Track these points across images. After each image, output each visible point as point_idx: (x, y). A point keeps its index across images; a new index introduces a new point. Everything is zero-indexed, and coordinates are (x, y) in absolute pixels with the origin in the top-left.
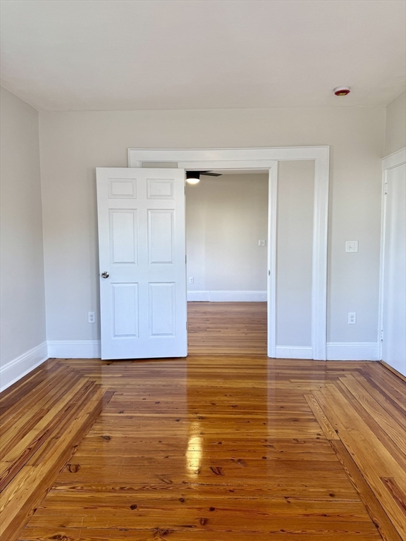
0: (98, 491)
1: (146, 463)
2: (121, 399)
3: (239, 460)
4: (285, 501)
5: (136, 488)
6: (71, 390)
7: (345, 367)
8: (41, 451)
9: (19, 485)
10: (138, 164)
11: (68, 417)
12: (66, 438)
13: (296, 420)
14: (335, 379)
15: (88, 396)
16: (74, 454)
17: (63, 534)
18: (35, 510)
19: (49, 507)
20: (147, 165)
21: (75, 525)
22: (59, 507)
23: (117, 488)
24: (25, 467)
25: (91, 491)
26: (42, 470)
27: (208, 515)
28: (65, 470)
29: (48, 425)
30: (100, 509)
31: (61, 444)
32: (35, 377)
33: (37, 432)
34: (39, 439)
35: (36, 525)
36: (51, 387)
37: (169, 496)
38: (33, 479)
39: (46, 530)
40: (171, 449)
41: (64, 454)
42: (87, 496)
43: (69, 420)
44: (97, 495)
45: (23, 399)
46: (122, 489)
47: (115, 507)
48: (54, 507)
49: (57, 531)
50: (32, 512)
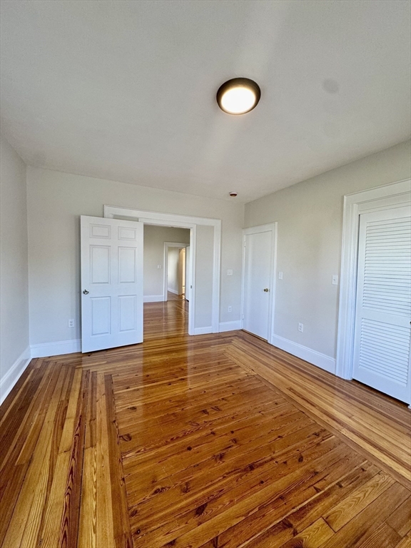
0: (158, 447)
1: (173, 417)
2: (120, 379)
3: (223, 399)
4: (260, 414)
5: (181, 436)
6: (74, 381)
7: (230, 335)
8: (89, 434)
9: (93, 466)
10: (111, 216)
11: (89, 401)
12: (101, 417)
13: (231, 369)
14: (230, 342)
15: (92, 382)
16: (117, 427)
17: (159, 487)
18: (123, 479)
19: (133, 473)
20: (116, 217)
21: (162, 477)
22: (140, 470)
23: (169, 440)
24: (86, 451)
25: (153, 449)
26: (103, 447)
27: (233, 436)
28: (121, 441)
29: (78, 412)
30: (169, 459)
31: (101, 424)
32: (32, 376)
33: (73, 420)
34: (79, 425)
35: (134, 490)
36: (54, 381)
37: (204, 433)
38: (101, 457)
39: (145, 490)
40: (180, 403)
41: (111, 431)
42: (153, 453)
43: (92, 403)
44: (160, 450)
45: (35, 397)
46: (172, 439)
47: (178, 453)
48: (136, 472)
49: (153, 487)
50: (122, 482)
